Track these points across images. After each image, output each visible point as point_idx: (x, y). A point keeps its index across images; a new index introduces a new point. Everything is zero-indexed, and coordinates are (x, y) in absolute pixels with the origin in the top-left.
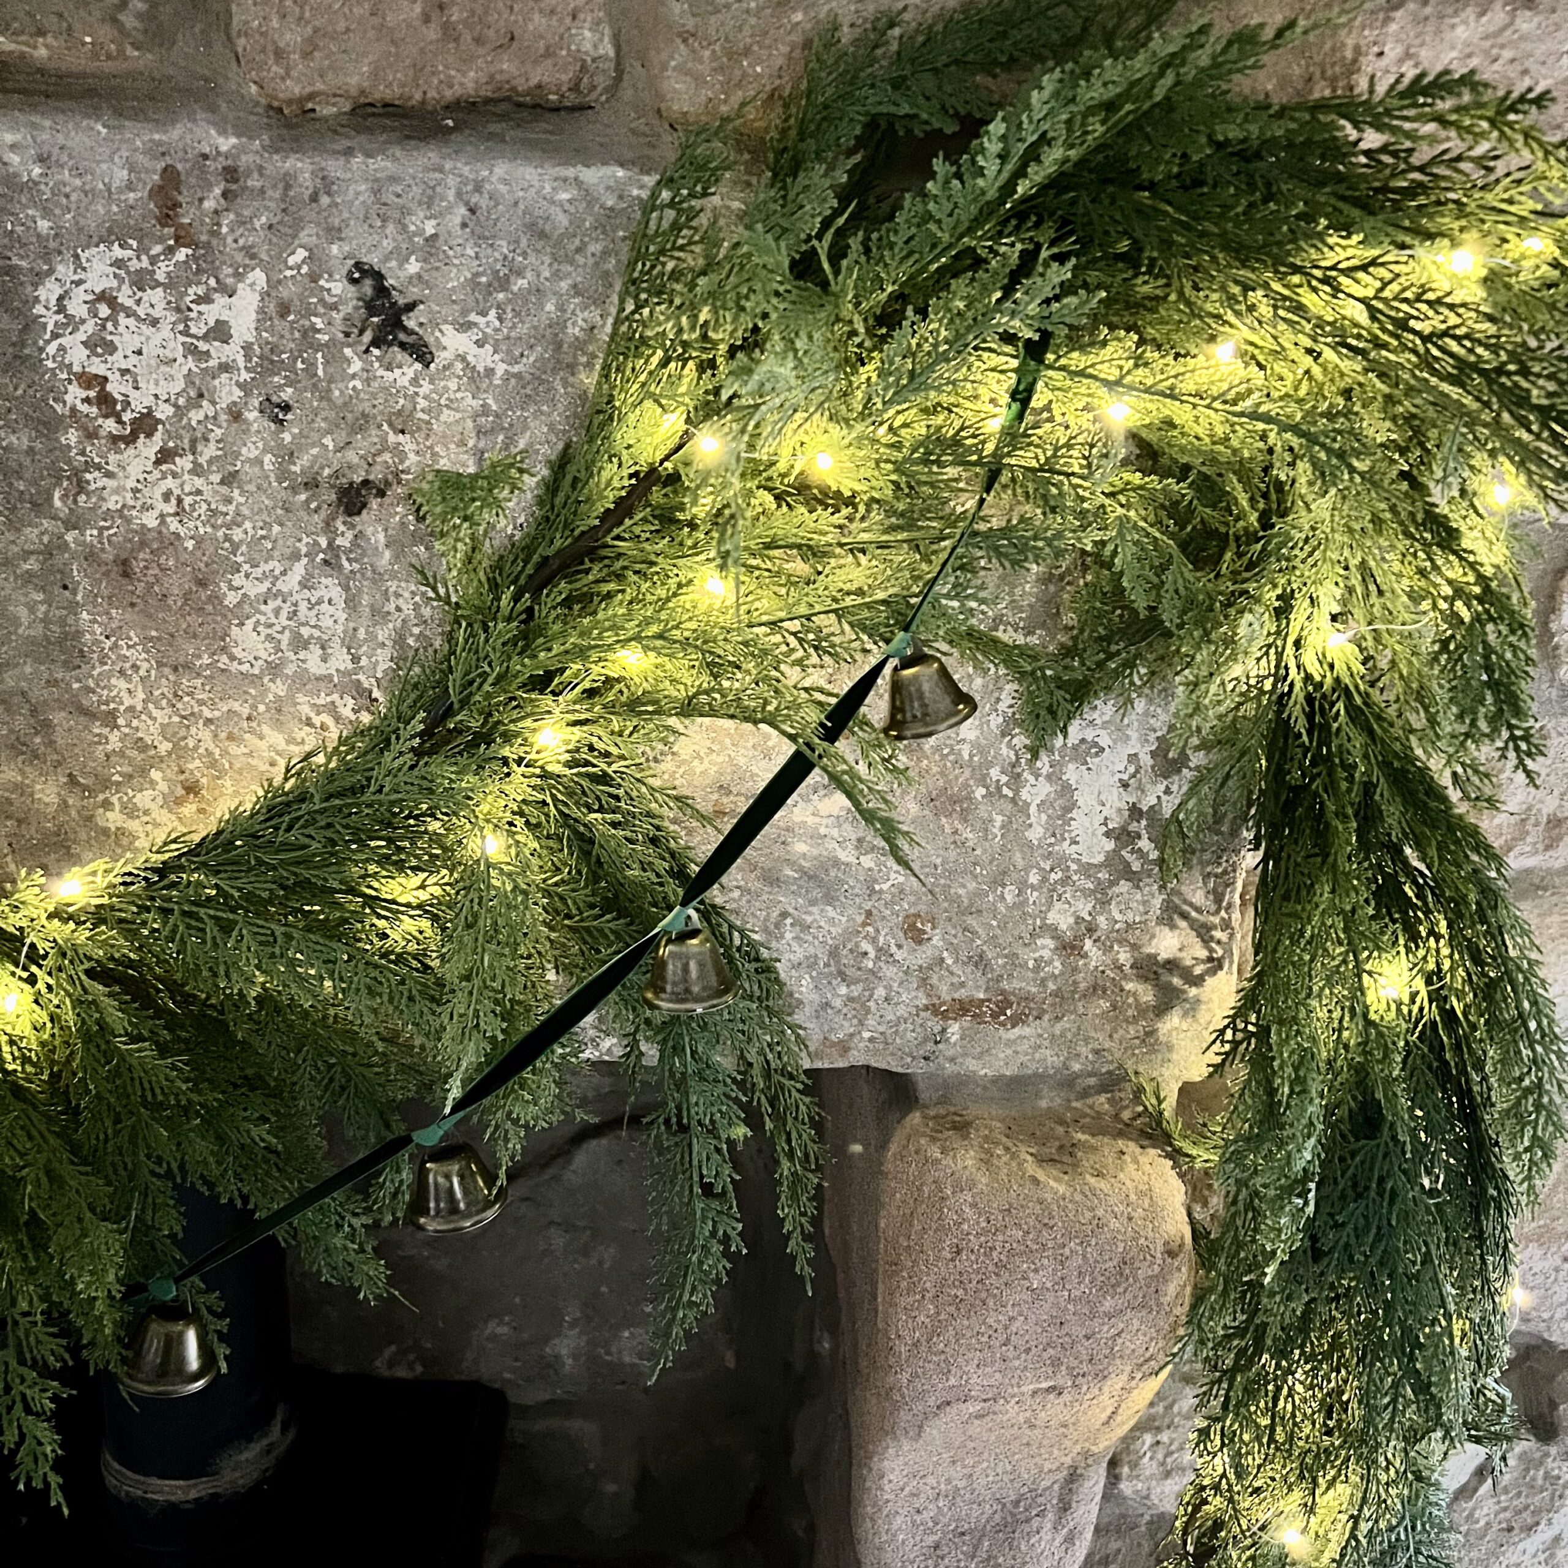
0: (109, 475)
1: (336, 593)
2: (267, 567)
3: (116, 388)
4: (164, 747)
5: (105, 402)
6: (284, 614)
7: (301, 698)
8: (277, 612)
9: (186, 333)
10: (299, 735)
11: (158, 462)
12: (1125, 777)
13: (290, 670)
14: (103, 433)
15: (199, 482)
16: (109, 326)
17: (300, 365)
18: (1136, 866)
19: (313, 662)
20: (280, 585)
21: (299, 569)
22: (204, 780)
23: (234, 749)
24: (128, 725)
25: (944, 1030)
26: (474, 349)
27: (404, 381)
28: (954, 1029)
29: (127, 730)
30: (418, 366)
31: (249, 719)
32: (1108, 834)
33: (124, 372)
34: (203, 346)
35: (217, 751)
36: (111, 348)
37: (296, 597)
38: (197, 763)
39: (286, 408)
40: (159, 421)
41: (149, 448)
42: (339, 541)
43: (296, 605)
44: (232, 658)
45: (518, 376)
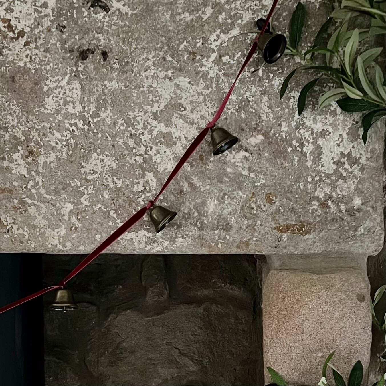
0: (10, 50)
1: (78, 86)
2: (57, 78)
3: (13, 23)
4: (23, 138)
5: (10, 27)
6: (62, 93)
7: (66, 121)
8: (59, 93)
9: (35, 5)
10: (65, 134)
11: (25, 45)
12: (338, 142)
13: (63, 112)
14: (8, 36)
15: (37, 51)
16: (12, 4)
17: (69, 14)
18: (344, 174)
19: (71, 110)
20: (61, 84)
21: (67, 78)
22: (35, 150)
23: (45, 139)
24: (12, 131)
25: (281, 236)
26: (122, 7)
27: (101, 17)
28: (285, 235)
29: (11, 133)
30: (105, 13)
31: (50, 128)
32: (334, 163)
33: (16, 18)
34: (40, 9)
35: (39, 139)
36: (12, 11)
37: (66, 87)
38: (33, 143)
39: (64, 27)
40: (25, 33)
41: (22, 41)
42: (80, 69)
43: (65, 90)
44: (45, 108)
45: (136, 14)
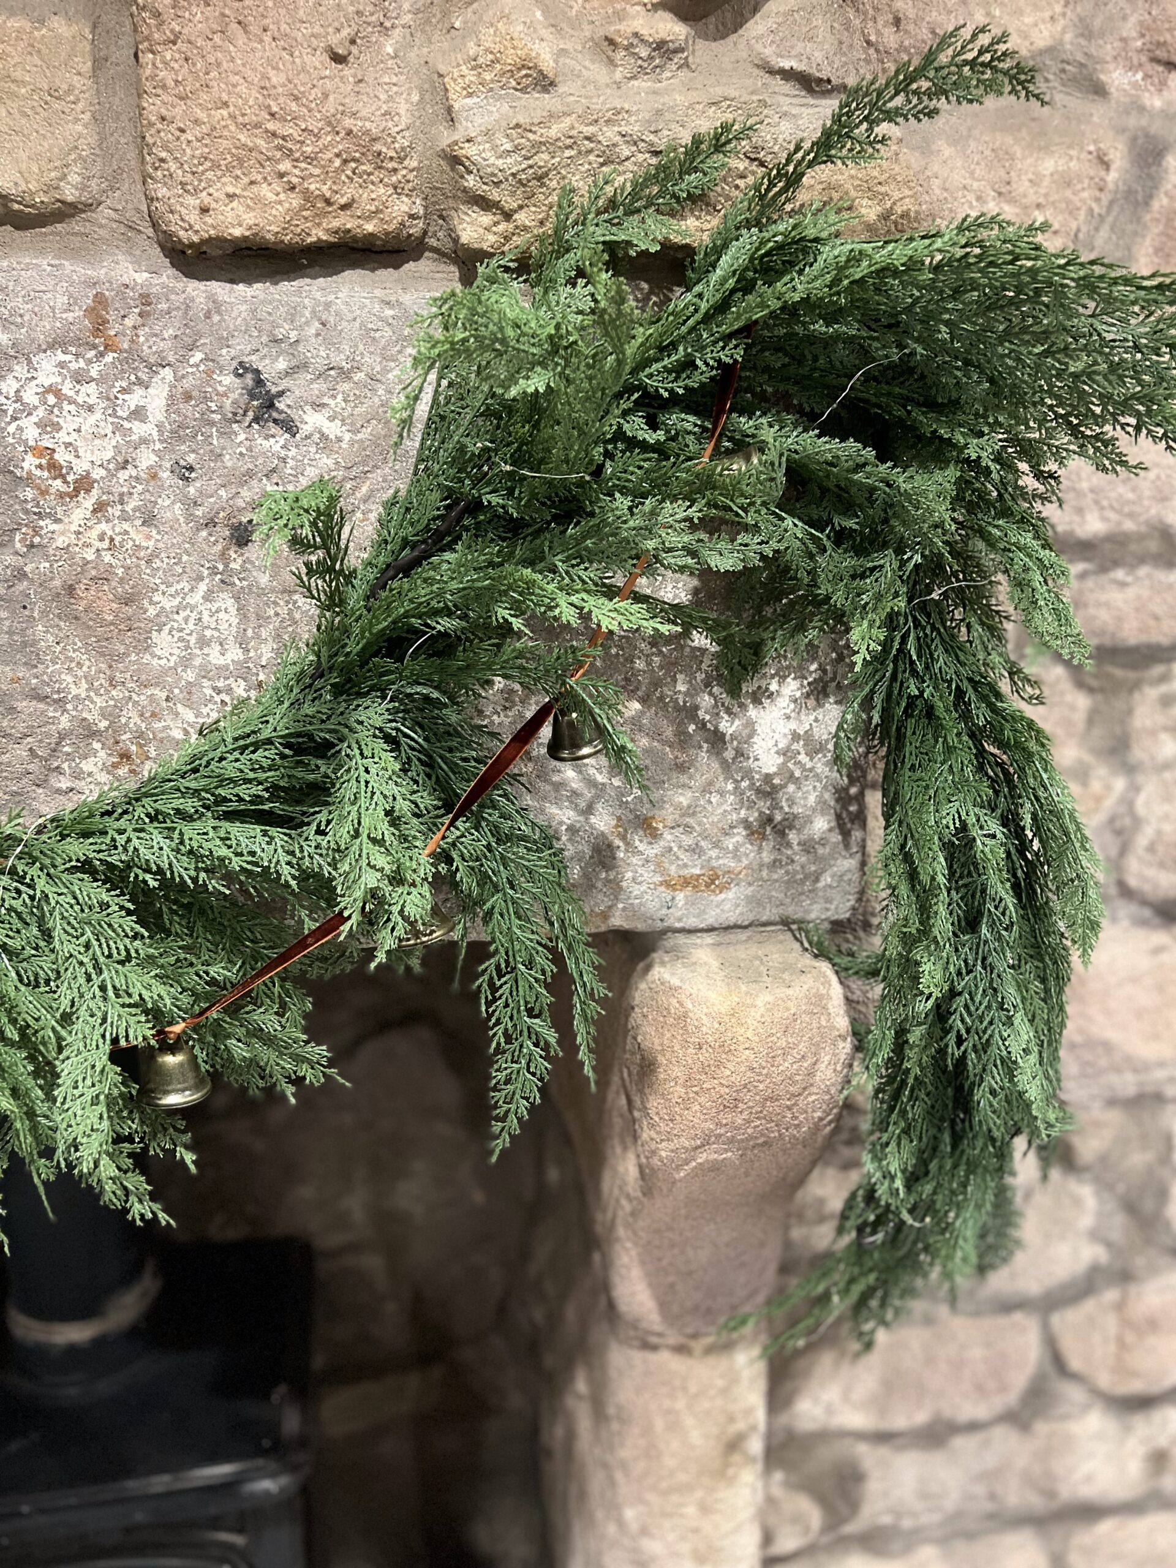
0: (58, 521)
1: (230, 602)
2: (179, 587)
3: (61, 457)
4: (103, 724)
5: (53, 467)
6: (192, 621)
7: (206, 683)
8: (186, 620)
9: (114, 414)
10: (205, 711)
11: (94, 511)
12: (788, 711)
13: (197, 662)
14: (52, 491)
15: (126, 526)
16: (56, 410)
17: (200, 437)
18: (797, 774)
19: (215, 656)
20: (188, 600)
21: (203, 587)
22: (134, 748)
23: (158, 725)
24: (75, 709)
25: (673, 898)
26: (327, 423)
27: (277, 448)
28: (680, 896)
29: (74, 713)
30: (287, 436)
31: (167, 699)
33: (68, 445)
34: (127, 425)
35: (143, 725)
36: (57, 427)
37: (200, 608)
38: (128, 735)
39: (191, 469)
40: (95, 481)
41: (88, 502)
42: (232, 565)
43: (200, 613)
44: (153, 655)
45: (362, 441)
